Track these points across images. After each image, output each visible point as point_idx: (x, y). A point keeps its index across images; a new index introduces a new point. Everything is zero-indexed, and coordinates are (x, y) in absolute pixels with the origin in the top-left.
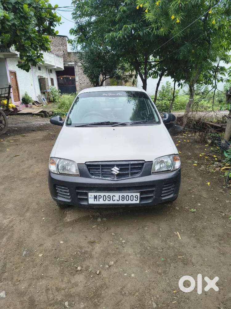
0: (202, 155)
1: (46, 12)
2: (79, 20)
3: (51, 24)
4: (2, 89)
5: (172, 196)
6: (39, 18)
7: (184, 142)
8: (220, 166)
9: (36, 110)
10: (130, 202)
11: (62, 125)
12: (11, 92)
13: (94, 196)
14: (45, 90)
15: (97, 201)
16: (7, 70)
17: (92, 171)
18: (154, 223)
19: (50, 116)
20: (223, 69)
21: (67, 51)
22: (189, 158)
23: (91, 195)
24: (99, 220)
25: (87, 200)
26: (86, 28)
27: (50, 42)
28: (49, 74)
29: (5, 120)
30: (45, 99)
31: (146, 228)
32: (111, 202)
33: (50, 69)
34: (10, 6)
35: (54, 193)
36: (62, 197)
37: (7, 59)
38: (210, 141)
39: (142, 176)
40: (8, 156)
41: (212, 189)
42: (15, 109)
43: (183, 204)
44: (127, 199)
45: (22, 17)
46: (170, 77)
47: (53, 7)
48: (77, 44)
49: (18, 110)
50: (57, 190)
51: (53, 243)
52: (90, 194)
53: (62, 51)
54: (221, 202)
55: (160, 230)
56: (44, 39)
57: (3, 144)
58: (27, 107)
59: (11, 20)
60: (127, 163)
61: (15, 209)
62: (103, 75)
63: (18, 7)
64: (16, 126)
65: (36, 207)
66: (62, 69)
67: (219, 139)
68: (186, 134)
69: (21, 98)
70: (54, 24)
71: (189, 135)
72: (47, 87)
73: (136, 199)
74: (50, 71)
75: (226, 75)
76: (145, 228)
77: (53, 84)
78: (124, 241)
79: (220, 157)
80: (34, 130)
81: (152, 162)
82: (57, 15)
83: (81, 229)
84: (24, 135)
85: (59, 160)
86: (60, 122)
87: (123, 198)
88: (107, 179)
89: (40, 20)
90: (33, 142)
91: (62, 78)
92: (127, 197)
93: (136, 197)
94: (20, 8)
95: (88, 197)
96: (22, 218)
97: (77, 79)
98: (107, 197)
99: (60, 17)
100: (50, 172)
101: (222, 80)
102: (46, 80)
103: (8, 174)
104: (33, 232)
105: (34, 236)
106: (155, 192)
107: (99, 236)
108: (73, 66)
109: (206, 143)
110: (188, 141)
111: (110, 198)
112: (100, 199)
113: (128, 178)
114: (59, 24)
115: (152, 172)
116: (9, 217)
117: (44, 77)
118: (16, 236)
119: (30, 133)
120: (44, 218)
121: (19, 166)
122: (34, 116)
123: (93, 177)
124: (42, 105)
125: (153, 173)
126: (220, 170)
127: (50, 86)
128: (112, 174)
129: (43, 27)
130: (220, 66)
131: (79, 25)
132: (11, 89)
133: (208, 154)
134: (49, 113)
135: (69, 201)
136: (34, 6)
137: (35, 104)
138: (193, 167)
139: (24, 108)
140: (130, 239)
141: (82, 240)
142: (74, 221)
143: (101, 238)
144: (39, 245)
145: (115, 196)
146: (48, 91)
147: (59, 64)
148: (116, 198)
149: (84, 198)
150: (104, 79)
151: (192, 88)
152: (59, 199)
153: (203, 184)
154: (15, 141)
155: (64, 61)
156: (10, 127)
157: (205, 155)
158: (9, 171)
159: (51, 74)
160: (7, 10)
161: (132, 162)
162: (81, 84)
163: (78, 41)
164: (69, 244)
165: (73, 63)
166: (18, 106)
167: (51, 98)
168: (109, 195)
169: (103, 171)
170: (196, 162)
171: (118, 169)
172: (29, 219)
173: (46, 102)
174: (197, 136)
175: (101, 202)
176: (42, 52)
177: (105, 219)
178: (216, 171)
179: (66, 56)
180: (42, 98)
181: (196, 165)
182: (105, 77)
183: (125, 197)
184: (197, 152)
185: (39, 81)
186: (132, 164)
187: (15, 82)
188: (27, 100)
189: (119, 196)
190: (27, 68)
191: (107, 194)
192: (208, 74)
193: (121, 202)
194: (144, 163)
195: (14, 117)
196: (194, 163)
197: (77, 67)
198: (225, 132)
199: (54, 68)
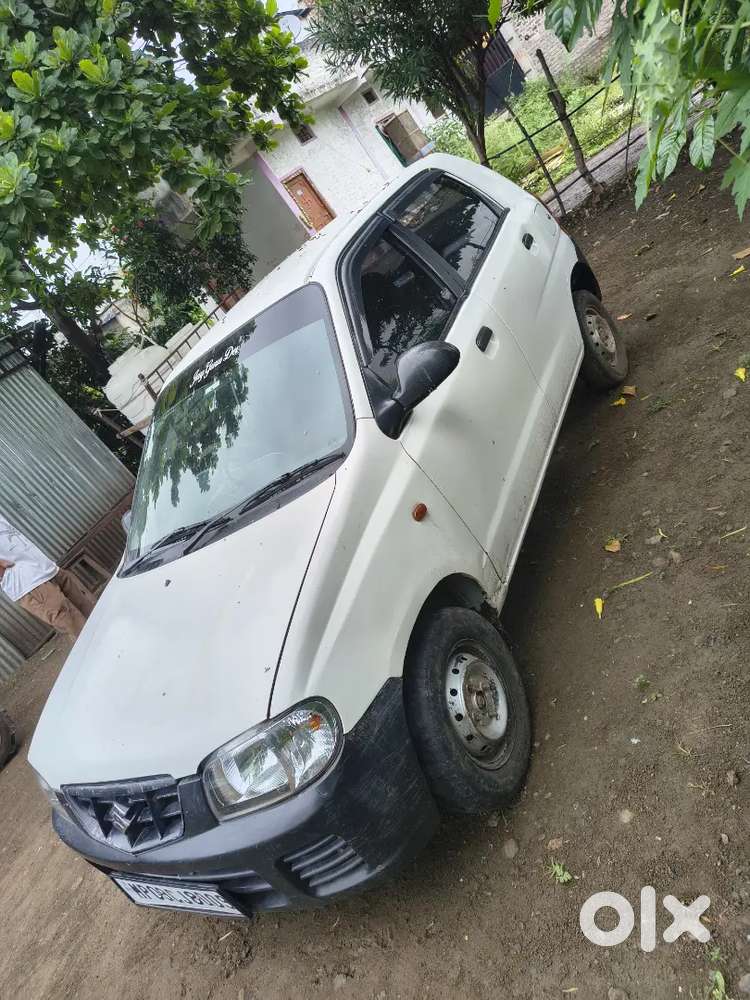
14: (415, 156)
16: (274, 183)
60: (131, 788)
72: (416, 141)
102: (403, 120)
113: (157, 843)
117: (394, 116)
146: (425, 150)
162: (527, 38)
185: (387, 139)
187: (315, 204)
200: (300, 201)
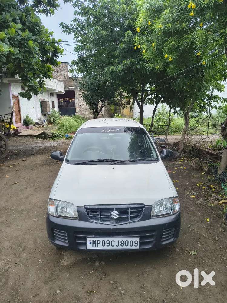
0: (199, 185)
1: (50, 45)
2: (80, 52)
3: (54, 55)
4: (5, 115)
5: (172, 240)
6: (43, 50)
7: (181, 169)
8: (218, 199)
9: (36, 131)
10: (129, 248)
11: (62, 160)
12: (13, 118)
13: (93, 241)
14: (46, 112)
15: (95, 246)
16: (10, 93)
17: (91, 214)
18: (154, 268)
19: (49, 138)
20: (216, 97)
21: (68, 76)
22: (186, 188)
23: (90, 240)
24: (97, 264)
25: (85, 244)
26: (87, 60)
27: (53, 70)
28: (51, 97)
29: (5, 144)
30: (46, 121)
31: (146, 275)
32: (110, 248)
33: (51, 93)
34: (16, 43)
35: (52, 236)
36: (60, 241)
37: (11, 84)
38: (206, 169)
39: (142, 220)
40: (7, 183)
41: (212, 227)
42: (16, 131)
43: (184, 244)
44: (127, 245)
45: (26, 51)
46: (165, 105)
47: (57, 41)
48: (78, 73)
49: (19, 131)
50: (55, 233)
51: (49, 293)
52: (88, 239)
53: (64, 77)
54: (221, 242)
55: (160, 278)
56: (47, 68)
57: (2, 169)
58: (28, 128)
59: (16, 55)
60: (127, 206)
61: (11, 247)
62: (102, 102)
63: (23, 43)
64: (16, 148)
65: (32, 246)
66: (63, 92)
67: (216, 168)
68: (182, 159)
69: (22, 120)
70: (57, 55)
71: (185, 161)
72: (48, 109)
73: (136, 245)
74: (52, 94)
75: (220, 102)
76: (144, 275)
77: (53, 106)
78: (123, 292)
79: (217, 187)
80: (33, 154)
81: (151, 205)
82: (60, 47)
83: (78, 276)
84: (24, 159)
85: (58, 202)
86: (60, 157)
87: (123, 243)
88: (106, 223)
89: (44, 52)
90: (33, 167)
91: (62, 101)
92: (127, 242)
93: (136, 242)
94: (25, 43)
95: (87, 242)
96: (18, 260)
97: (77, 101)
98: (106, 242)
99: (63, 50)
100: (48, 214)
101: (216, 107)
102: (47, 103)
103: (6, 204)
104: (29, 278)
105: (29, 284)
106: (154, 237)
107: (97, 284)
108: (74, 89)
109: (203, 170)
110: (185, 168)
111: (109, 243)
112: (98, 244)
113: (127, 222)
114: (62, 56)
115: (151, 215)
116: (5, 258)
117: (45, 100)
118: (10, 284)
119: (29, 157)
120: (40, 261)
121: (17, 195)
122: (35, 137)
123: (92, 221)
124: (43, 127)
125: (153, 216)
126: (218, 204)
127: (51, 108)
128: (112, 218)
129: (47, 58)
130: (213, 95)
131: (80, 57)
132: (14, 114)
133: (206, 184)
134: (49, 135)
135: (67, 245)
136: (39, 41)
137: (36, 125)
138: (192, 200)
139: (25, 130)
140: (129, 288)
141: (79, 289)
142: (72, 265)
143: (99, 287)
144: (34, 295)
145: (114, 242)
146: (49, 113)
147: (60, 88)
148: (116, 243)
149: (82, 243)
150: (103, 105)
151: (187, 116)
152: (57, 242)
153: (203, 221)
154: (15, 166)
155: (65, 86)
156: (10, 150)
157: (202, 185)
158: (7, 202)
159: (52, 97)
160: (13, 46)
161: (131, 206)
162: (80, 106)
163: (79, 71)
164: (66, 294)
165: (74, 87)
166: (19, 127)
167: (52, 120)
168: (108, 241)
169: (102, 214)
170: (194, 193)
171: (118, 213)
172: (26, 261)
173: (47, 123)
174: (193, 163)
175: (100, 247)
176: (45, 79)
177: (103, 263)
178: (214, 204)
179: (67, 81)
180: (42, 120)
181: (194, 197)
182: (104, 104)
183: (125, 242)
184: (194, 181)
185: (41, 104)
186: (132, 208)
187: (17, 105)
188: (29, 122)
189: (119, 241)
190: (28, 97)
191: (106, 239)
192: (202, 102)
193: (120, 248)
194: (143, 207)
195: (15, 138)
196: (192, 194)
197: (77, 91)
198: (221, 161)
199: (56, 91)
200: (14, 103)
